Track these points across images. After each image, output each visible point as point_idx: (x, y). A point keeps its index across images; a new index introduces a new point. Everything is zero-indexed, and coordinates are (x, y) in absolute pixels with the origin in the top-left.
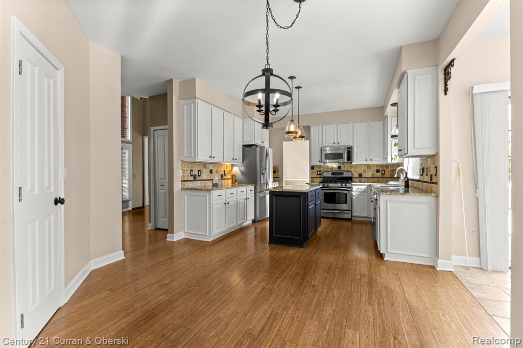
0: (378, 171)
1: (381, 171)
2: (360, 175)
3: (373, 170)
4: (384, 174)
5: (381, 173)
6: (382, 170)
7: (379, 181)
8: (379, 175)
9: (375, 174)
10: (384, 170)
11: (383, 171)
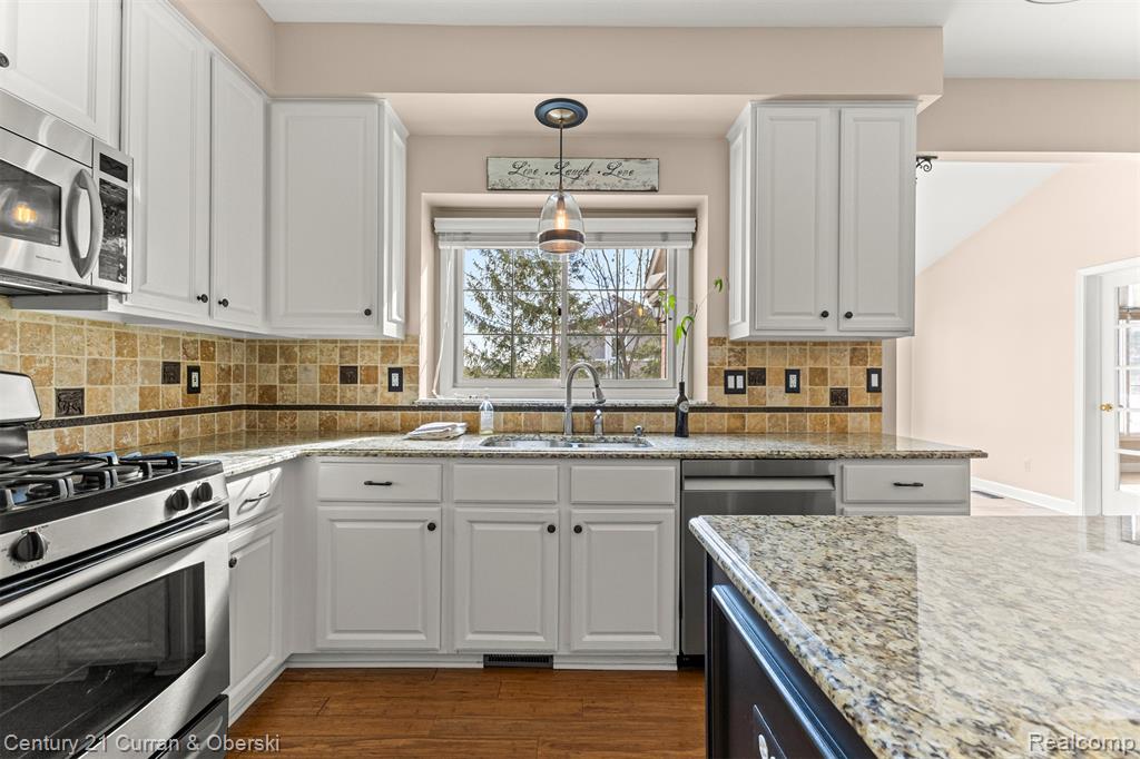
0: (170, 373)
1: (183, 371)
2: (70, 404)
3: (146, 364)
4: (197, 390)
5: (184, 383)
6: (191, 369)
7: (176, 433)
8: (175, 394)
9: (154, 393)
10: (197, 369)
11: (195, 375)
